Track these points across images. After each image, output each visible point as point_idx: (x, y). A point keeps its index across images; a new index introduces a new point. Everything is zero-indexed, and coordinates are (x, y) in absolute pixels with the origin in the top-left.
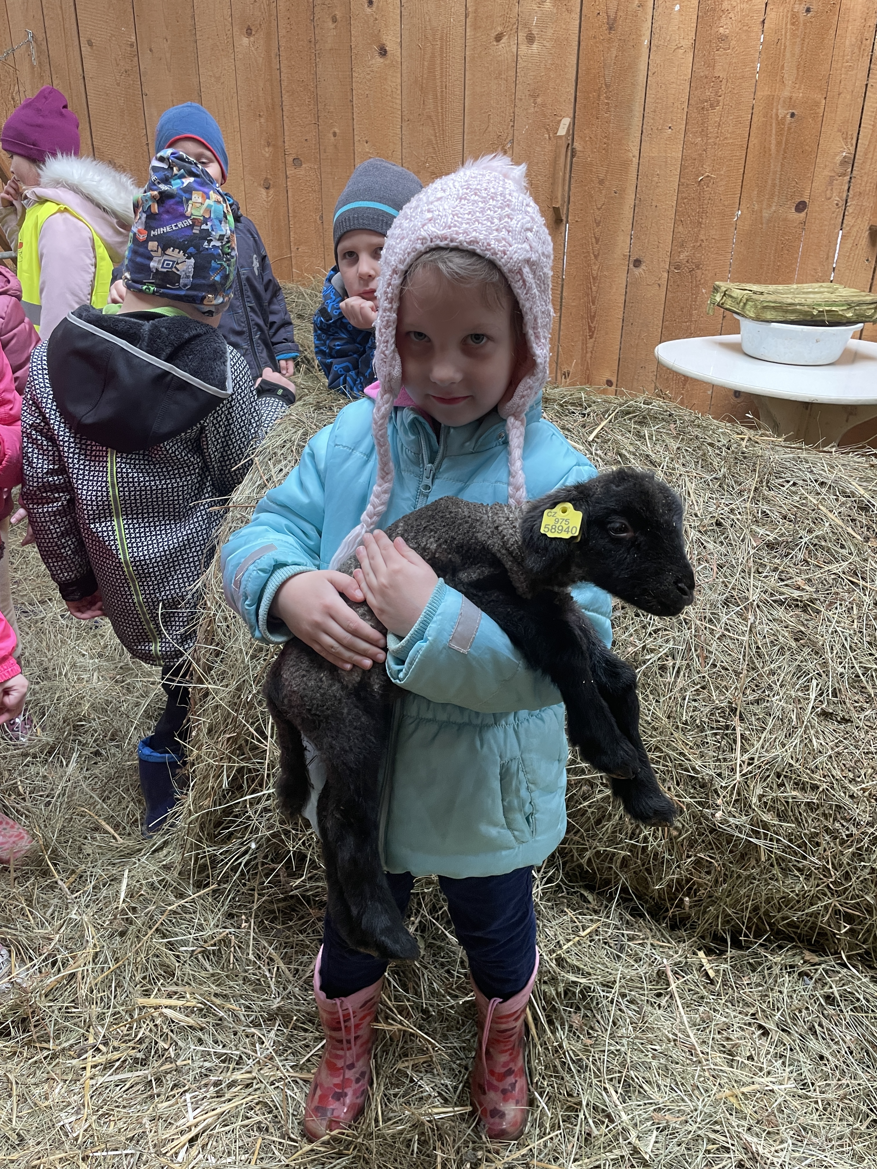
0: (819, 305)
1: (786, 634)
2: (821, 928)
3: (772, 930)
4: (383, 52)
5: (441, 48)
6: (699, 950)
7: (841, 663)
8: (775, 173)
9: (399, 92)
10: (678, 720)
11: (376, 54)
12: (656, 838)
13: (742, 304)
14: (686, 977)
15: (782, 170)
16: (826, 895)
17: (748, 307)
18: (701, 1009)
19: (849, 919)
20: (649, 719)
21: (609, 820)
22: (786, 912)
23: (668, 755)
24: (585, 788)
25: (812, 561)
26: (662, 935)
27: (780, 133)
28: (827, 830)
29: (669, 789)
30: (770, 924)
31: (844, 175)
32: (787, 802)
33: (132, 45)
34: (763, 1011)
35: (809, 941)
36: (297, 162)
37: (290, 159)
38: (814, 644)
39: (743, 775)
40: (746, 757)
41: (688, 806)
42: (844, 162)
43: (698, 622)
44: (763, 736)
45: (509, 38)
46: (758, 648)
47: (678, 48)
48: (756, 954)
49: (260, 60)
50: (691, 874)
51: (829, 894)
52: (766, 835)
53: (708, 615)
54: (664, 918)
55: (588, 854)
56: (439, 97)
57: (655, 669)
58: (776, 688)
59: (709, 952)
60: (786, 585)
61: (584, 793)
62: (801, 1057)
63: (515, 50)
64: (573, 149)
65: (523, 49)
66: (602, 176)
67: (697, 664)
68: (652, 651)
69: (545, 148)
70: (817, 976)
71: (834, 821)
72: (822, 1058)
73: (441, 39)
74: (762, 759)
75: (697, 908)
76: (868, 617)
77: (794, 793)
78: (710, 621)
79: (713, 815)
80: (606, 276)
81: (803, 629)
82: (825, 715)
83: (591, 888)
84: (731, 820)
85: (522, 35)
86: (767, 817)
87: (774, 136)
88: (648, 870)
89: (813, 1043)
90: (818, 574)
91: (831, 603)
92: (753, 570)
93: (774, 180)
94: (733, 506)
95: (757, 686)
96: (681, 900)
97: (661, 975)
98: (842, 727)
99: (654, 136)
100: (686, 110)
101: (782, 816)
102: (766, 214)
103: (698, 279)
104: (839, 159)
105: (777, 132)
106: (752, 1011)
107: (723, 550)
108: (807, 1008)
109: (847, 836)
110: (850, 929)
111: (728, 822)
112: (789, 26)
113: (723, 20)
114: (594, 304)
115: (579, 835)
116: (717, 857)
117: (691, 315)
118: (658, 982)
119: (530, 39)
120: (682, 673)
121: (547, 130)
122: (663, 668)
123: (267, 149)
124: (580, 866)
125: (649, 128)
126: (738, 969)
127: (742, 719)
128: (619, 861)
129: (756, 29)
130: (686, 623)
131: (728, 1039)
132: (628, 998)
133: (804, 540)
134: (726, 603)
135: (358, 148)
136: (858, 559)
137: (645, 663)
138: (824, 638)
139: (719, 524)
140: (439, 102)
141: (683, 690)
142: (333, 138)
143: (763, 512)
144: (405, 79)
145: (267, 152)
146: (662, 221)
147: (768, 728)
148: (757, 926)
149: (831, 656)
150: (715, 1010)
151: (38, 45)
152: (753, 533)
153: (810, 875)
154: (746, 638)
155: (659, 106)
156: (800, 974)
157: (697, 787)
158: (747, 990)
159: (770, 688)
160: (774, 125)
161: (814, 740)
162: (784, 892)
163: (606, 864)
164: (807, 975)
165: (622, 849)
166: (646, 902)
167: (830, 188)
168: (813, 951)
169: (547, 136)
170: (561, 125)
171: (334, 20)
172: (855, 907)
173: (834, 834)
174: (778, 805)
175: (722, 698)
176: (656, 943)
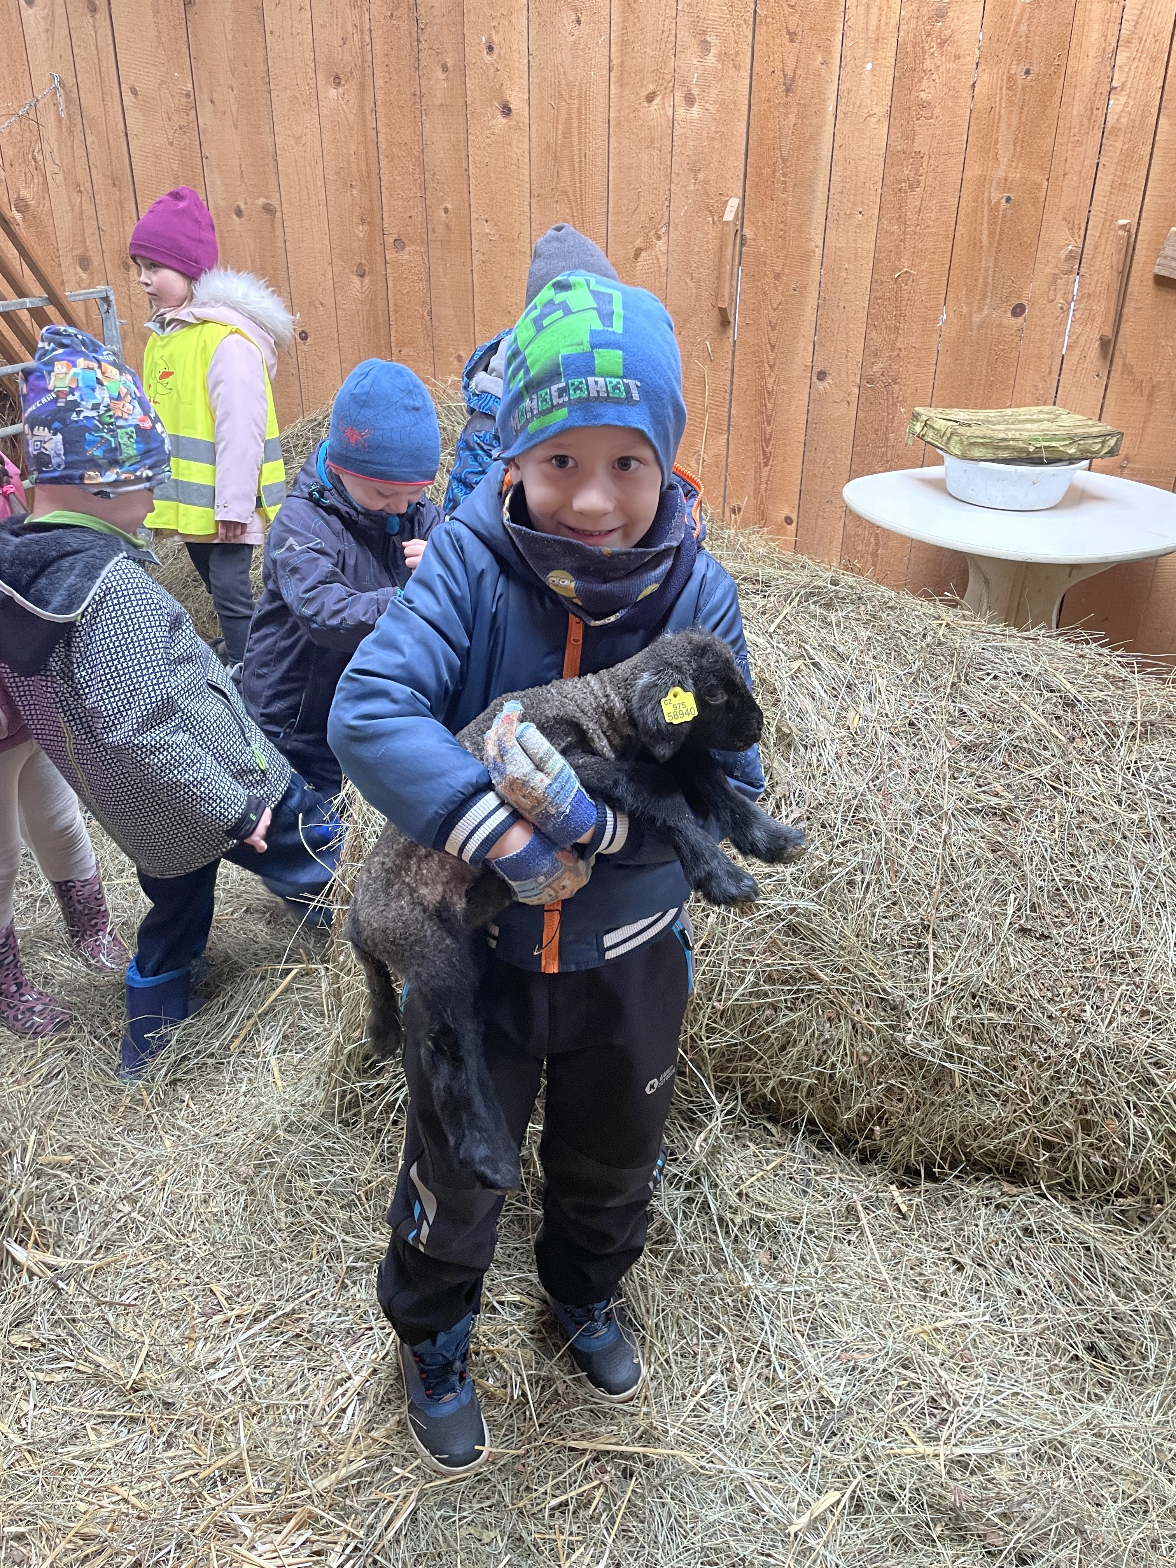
0: (1036, 440)
1: (983, 845)
2: (1020, 1157)
3: (968, 1161)
4: (507, 111)
5: (579, 108)
6: (892, 1183)
7: (1040, 876)
8: (987, 269)
9: (527, 160)
10: (867, 938)
11: (498, 113)
12: (845, 1064)
13: (945, 438)
14: (878, 1212)
15: (995, 266)
16: (1023, 1121)
17: (952, 442)
18: (893, 1244)
19: (1048, 1146)
20: (836, 937)
21: (794, 1046)
22: (982, 1140)
23: (856, 976)
24: (768, 1012)
25: (1012, 765)
26: (852, 1168)
27: (993, 221)
28: (1024, 1053)
29: (858, 1012)
30: (965, 1154)
31: (1070, 272)
32: (983, 1024)
33: (188, 95)
34: (958, 1245)
35: (1007, 1171)
36: (399, 244)
37: (390, 240)
38: (1013, 855)
39: (937, 996)
40: (939, 977)
41: (879, 1030)
42: (1070, 258)
43: (889, 834)
44: (957, 954)
45: (663, 98)
46: (952, 860)
47: (870, 116)
48: (951, 1187)
49: (351, 117)
50: (882, 1102)
51: (1027, 1120)
52: (960, 1059)
53: (899, 825)
54: (854, 1152)
55: (771, 1083)
56: (577, 169)
57: (843, 884)
58: (972, 903)
59: (902, 1185)
60: (984, 792)
61: (767, 1018)
62: (997, 1292)
63: (670, 113)
64: (742, 236)
65: (681, 112)
66: (778, 270)
67: (886, 878)
68: (839, 865)
69: (708, 234)
70: (1013, 1208)
71: (1032, 1042)
72: (1019, 1293)
73: (580, 97)
74: (956, 979)
75: (888, 1139)
76: (1070, 825)
77: (990, 1014)
78: (902, 832)
79: (904, 1038)
80: (783, 391)
81: (1000, 839)
82: (1024, 931)
83: (774, 1120)
84: (923, 1043)
85: (679, 96)
86: (961, 1040)
87: (985, 225)
88: (836, 1100)
89: (1010, 1278)
90: (1019, 779)
91: (1031, 812)
92: (948, 776)
93: (986, 277)
94: (928, 705)
95: (951, 901)
96: (872, 1130)
97: (851, 1210)
98: (1041, 944)
99: (841, 222)
100: (879, 191)
101: (977, 1039)
102: (976, 319)
103: (895, 396)
104: (1063, 253)
105: (989, 220)
106: (946, 1245)
107: (916, 753)
108: (1004, 1241)
109: (1045, 1059)
110: (1050, 1158)
111: (919, 1045)
112: (1004, 92)
113: (925, 84)
114: (769, 424)
115: (762, 1062)
116: (910, 1083)
117: (887, 439)
118: (847, 1218)
119: (690, 100)
120: (871, 889)
121: (710, 211)
122: (851, 883)
123: (361, 228)
124: (763, 1097)
125: (835, 213)
126: (932, 1204)
127: (934, 936)
128: (805, 1090)
129: (964, 94)
130: (876, 835)
131: (921, 1274)
132: (816, 1234)
133: (1004, 742)
134: (919, 812)
135: (475, 229)
136: (1061, 762)
137: (832, 878)
138: (1022, 848)
139: (911, 724)
140: (577, 175)
141: (873, 906)
142: (443, 215)
143: (961, 710)
144: (534, 144)
145: (361, 231)
146: (851, 326)
147: (963, 946)
148: (953, 1156)
149: (1029, 868)
150: (907, 1246)
151: (67, 94)
152: (949, 736)
153: (1007, 1101)
154: (939, 851)
155: (848, 187)
156: (998, 1207)
157: (888, 1009)
158: (941, 1224)
159: (965, 903)
160: (986, 211)
161: (1011, 958)
162: (979, 1119)
163: (792, 1094)
164: (1005, 1208)
165: (808, 1076)
166: (834, 1134)
167: (1053, 288)
168: (1012, 1183)
169: (710, 219)
170: (728, 208)
171: (445, 68)
172: (1055, 1133)
173: (1031, 1057)
174: (973, 1028)
175: (914, 914)
176: (844, 1176)
